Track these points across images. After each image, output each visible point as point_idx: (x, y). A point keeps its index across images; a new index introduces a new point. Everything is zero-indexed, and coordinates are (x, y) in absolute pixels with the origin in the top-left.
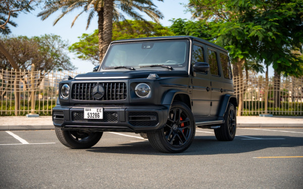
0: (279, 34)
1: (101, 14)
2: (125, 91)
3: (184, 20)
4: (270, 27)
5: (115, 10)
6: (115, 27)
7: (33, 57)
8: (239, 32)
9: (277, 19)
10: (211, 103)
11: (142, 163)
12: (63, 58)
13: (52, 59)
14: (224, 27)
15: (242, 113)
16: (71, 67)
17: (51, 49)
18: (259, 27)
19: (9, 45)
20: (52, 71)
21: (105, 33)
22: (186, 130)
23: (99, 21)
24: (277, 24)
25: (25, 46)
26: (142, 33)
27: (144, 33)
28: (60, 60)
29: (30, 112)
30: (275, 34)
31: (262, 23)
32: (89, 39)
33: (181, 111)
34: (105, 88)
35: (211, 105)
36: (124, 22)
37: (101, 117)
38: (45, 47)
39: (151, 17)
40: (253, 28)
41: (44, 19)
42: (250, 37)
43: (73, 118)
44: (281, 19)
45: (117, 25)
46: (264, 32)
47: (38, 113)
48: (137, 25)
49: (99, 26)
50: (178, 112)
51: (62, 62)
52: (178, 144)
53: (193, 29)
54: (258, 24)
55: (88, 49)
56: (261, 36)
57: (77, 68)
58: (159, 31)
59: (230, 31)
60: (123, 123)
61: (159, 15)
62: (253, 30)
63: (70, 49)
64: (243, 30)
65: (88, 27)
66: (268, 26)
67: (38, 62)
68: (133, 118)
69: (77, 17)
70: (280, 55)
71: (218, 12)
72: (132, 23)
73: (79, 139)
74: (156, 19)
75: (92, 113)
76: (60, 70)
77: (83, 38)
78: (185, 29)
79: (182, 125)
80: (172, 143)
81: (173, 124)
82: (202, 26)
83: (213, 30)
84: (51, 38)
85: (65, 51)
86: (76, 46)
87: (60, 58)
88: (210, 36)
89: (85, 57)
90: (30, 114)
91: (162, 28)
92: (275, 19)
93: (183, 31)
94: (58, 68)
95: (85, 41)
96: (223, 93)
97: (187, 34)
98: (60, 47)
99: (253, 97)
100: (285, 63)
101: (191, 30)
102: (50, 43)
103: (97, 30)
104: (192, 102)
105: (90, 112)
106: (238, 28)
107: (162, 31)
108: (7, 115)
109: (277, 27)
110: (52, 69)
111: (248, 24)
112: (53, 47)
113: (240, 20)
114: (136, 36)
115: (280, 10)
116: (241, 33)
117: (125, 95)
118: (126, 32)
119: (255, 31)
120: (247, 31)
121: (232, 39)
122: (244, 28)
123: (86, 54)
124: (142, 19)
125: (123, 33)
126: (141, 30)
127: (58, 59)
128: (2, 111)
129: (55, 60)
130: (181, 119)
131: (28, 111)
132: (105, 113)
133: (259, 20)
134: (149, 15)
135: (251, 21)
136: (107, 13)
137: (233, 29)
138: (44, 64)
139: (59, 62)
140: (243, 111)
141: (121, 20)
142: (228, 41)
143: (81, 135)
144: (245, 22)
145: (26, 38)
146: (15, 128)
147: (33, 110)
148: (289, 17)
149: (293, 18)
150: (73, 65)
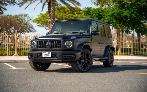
0: (138, 14)
1: (49, 4)
2: (61, 44)
3: (91, 7)
4: (133, 11)
5: (56, 2)
6: (57, 10)
7: (14, 25)
8: (118, 14)
9: (137, 7)
10: (101, 49)
11: (68, 76)
12: (30, 26)
13: (24, 26)
14: (110, 11)
15: (120, 54)
16: (34, 31)
17: (24, 21)
18: (127, 11)
19: (3, 19)
20: (24, 33)
21: (51, 14)
22: (88, 62)
23: (48, 8)
24: (137, 10)
25: (10, 20)
26: (70, 13)
27: (72, 13)
28: (28, 27)
29: (15, 54)
30: (135, 15)
31: (129, 9)
32: (43, 16)
33: (86, 53)
34: (52, 43)
35: (101, 50)
36: (61, 7)
37: (50, 56)
38: (21, 20)
39: (75, 5)
40: (125, 12)
41: (20, 6)
42: (123, 16)
43: (38, 57)
44: (139, 7)
45: (57, 9)
46: (131, 14)
47: (18, 54)
48: (68, 9)
49: (48, 10)
50: (85, 54)
51: (29, 28)
52: (85, 68)
53: (95, 12)
54: (127, 10)
55: (43, 21)
56: (129, 16)
57: (37, 31)
58: (79, 12)
59: (113, 13)
60: (60, 59)
61: (79, 4)
62: (125, 13)
63: (33, 21)
64: (120, 13)
65: (42, 10)
66: (132, 11)
67: (17, 28)
68: (64, 57)
69: (37, 5)
70: (138, 25)
71: (108, 3)
72: (65, 8)
73: (40, 66)
74: (77, 6)
75: (46, 54)
76: (28, 32)
77: (40, 15)
78: (91, 12)
79: (87, 59)
80: (82, 68)
81: (82, 59)
82: (100, 10)
83: (105, 12)
84: (24, 15)
85: (31, 22)
86: (36, 20)
87: (28, 26)
88: (104, 15)
89: (41, 26)
90: (15, 55)
91: (80, 10)
92: (136, 7)
93: (90, 13)
94: (27, 31)
95: (41, 17)
96: (107, 45)
97: (92, 15)
98: (28, 20)
99: (129, 46)
100: (141, 29)
101: (94, 13)
102: (23, 18)
103: (47, 12)
104: (92, 49)
105: (45, 54)
106: (117, 12)
107: (81, 12)
108: (3, 55)
109: (137, 11)
110: (24, 32)
111: (123, 10)
112: (25, 20)
113: (118, 8)
114: (67, 14)
115: (139, 3)
116: (119, 14)
117: (61, 46)
118: (62, 13)
119: (126, 13)
120: (122, 13)
121: (115, 17)
122: (120, 12)
123: (42, 24)
124: (70, 6)
125: (60, 13)
126: (69, 12)
127: (27, 26)
128: (1, 53)
129: (26, 27)
130: (86, 57)
131: (14, 53)
132: (52, 54)
133: (128, 8)
134: (73, 4)
135: (124, 8)
136: (53, 4)
137: (115, 12)
138: (20, 29)
139: (28, 28)
140: (120, 53)
141: (59, 7)
142: (113, 18)
143: (41, 64)
144: (121, 9)
145: (11, 15)
146: (8, 62)
147: (16, 53)
148: (143, 6)
149: (145, 6)
150: (35, 29)
